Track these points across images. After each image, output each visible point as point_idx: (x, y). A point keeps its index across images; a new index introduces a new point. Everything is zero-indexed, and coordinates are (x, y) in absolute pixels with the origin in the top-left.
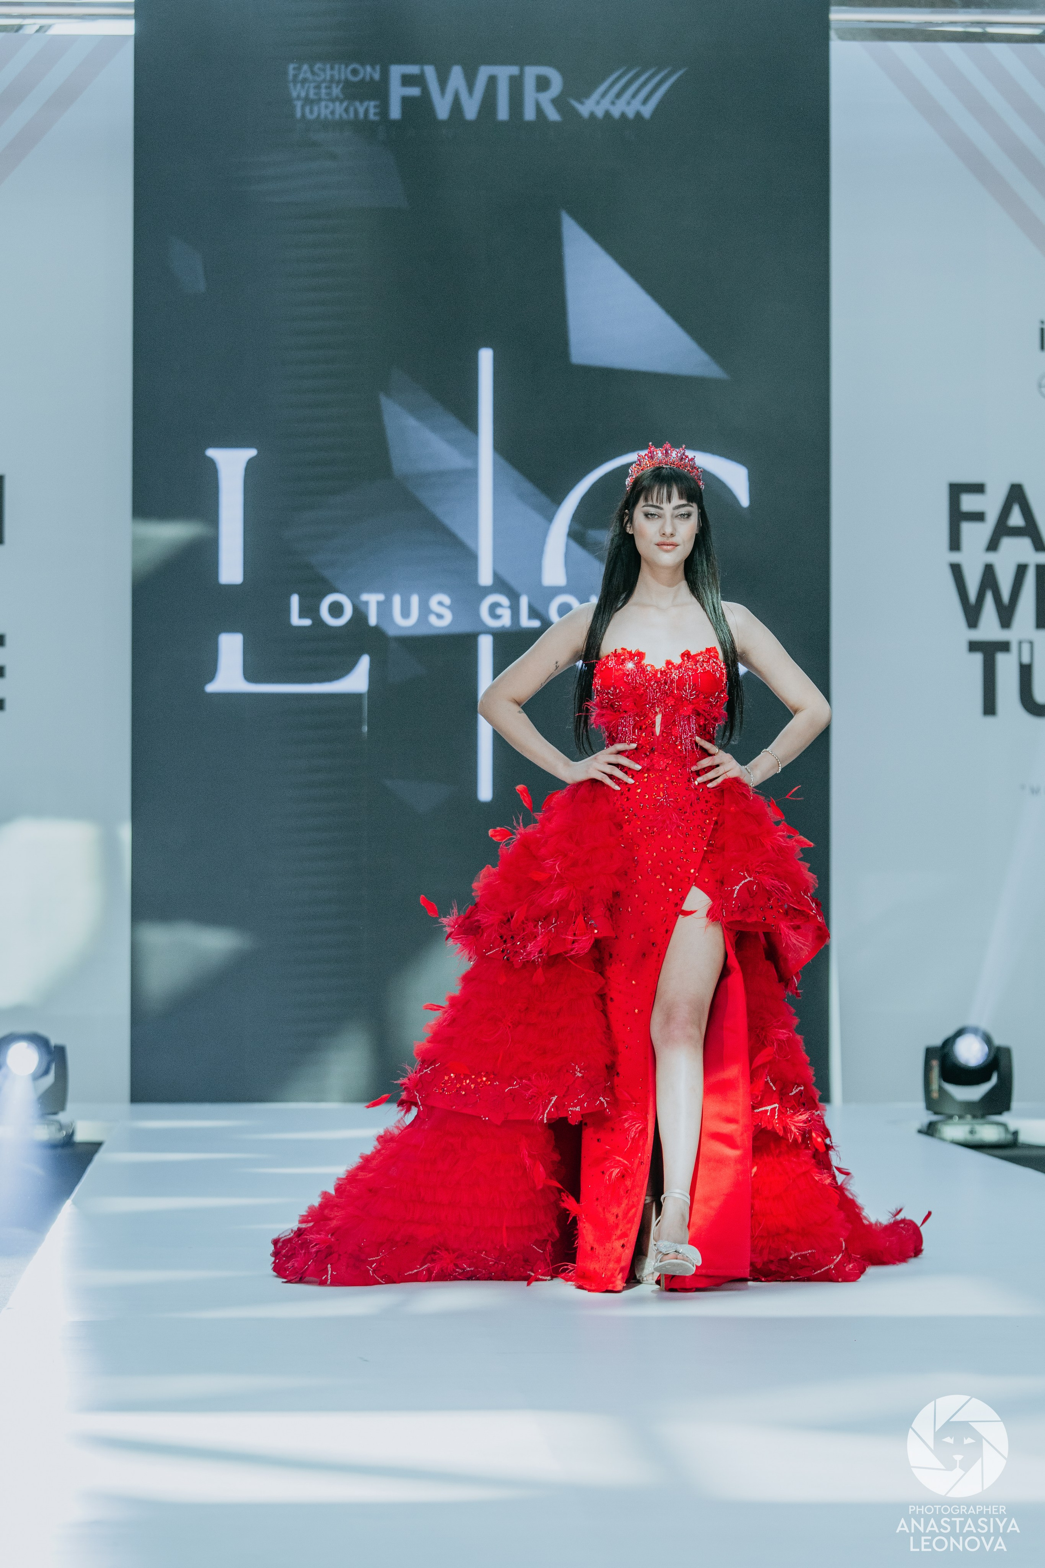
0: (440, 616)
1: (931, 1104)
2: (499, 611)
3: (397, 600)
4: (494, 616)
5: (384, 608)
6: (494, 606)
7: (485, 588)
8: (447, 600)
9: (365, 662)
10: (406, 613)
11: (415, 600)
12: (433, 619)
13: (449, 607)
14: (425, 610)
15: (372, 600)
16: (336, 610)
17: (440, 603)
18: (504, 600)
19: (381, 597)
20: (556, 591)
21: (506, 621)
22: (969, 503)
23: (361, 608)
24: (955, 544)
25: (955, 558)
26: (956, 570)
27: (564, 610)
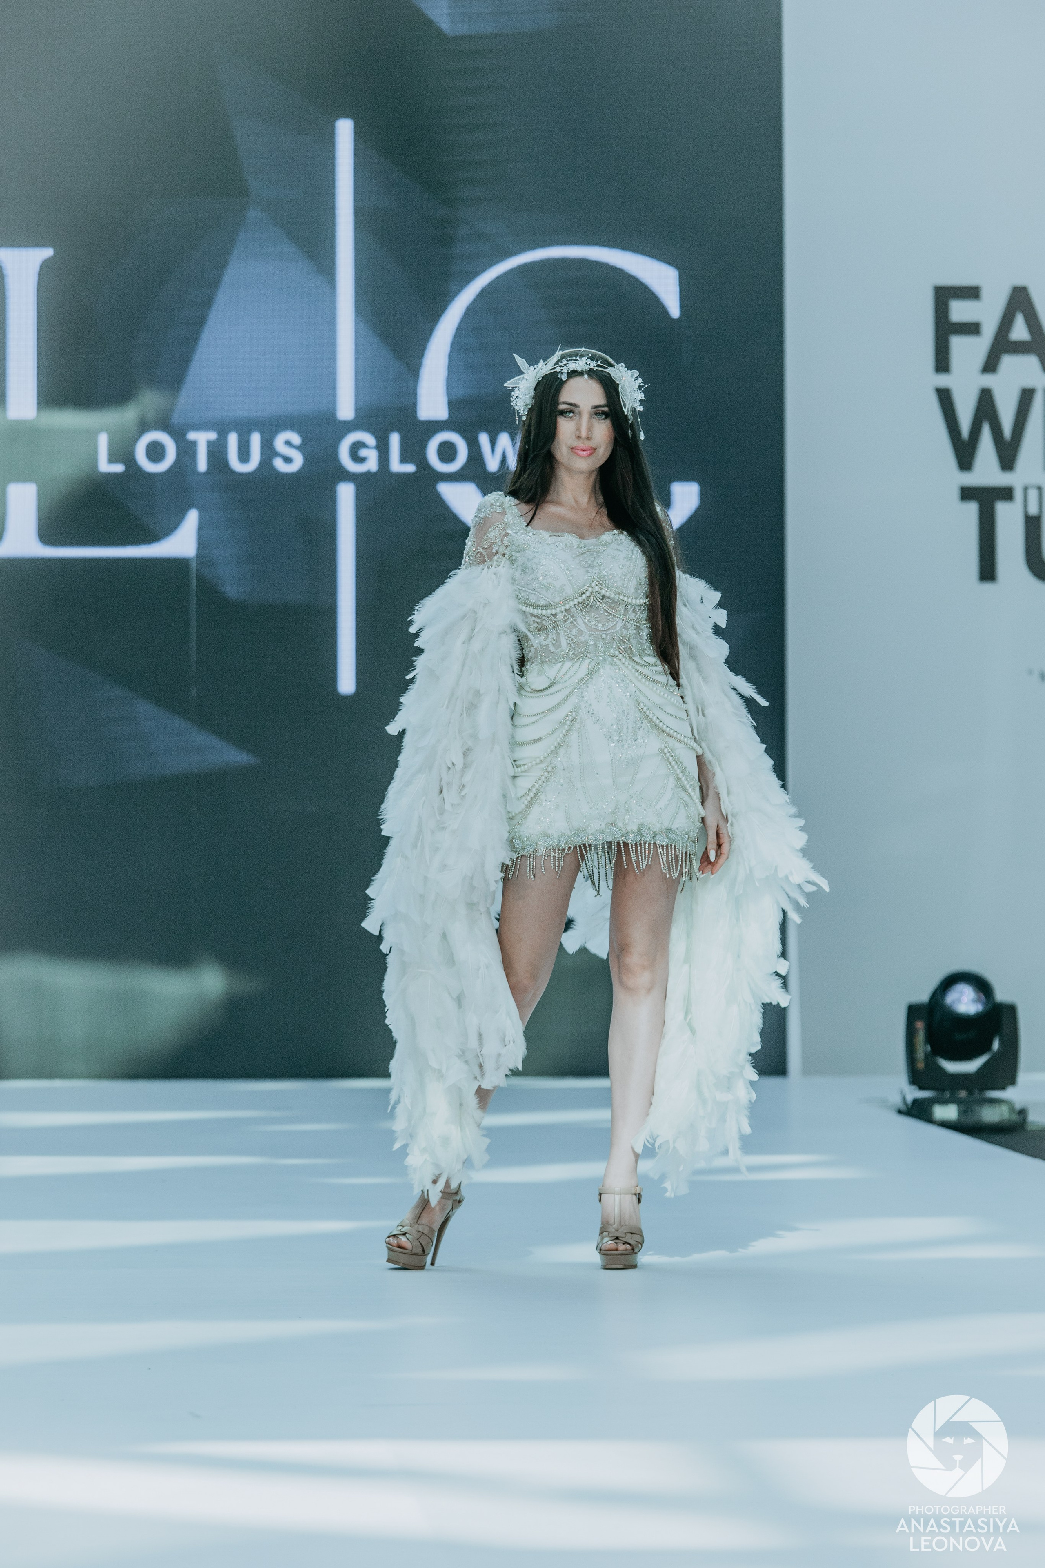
0: (288, 460)
1: (916, 1078)
2: (363, 453)
3: (233, 440)
4: (357, 459)
5: (217, 450)
6: (357, 447)
7: (346, 423)
8: (296, 439)
9: (192, 518)
10: (244, 456)
11: (256, 440)
12: (279, 464)
13: (298, 448)
14: (268, 450)
16: (155, 452)
17: (288, 443)
18: (369, 439)
19: (212, 436)
20: (436, 426)
21: (372, 464)
22: (960, 311)
23: (187, 450)
24: (942, 364)
25: (943, 380)
26: (945, 397)
27: (447, 452)
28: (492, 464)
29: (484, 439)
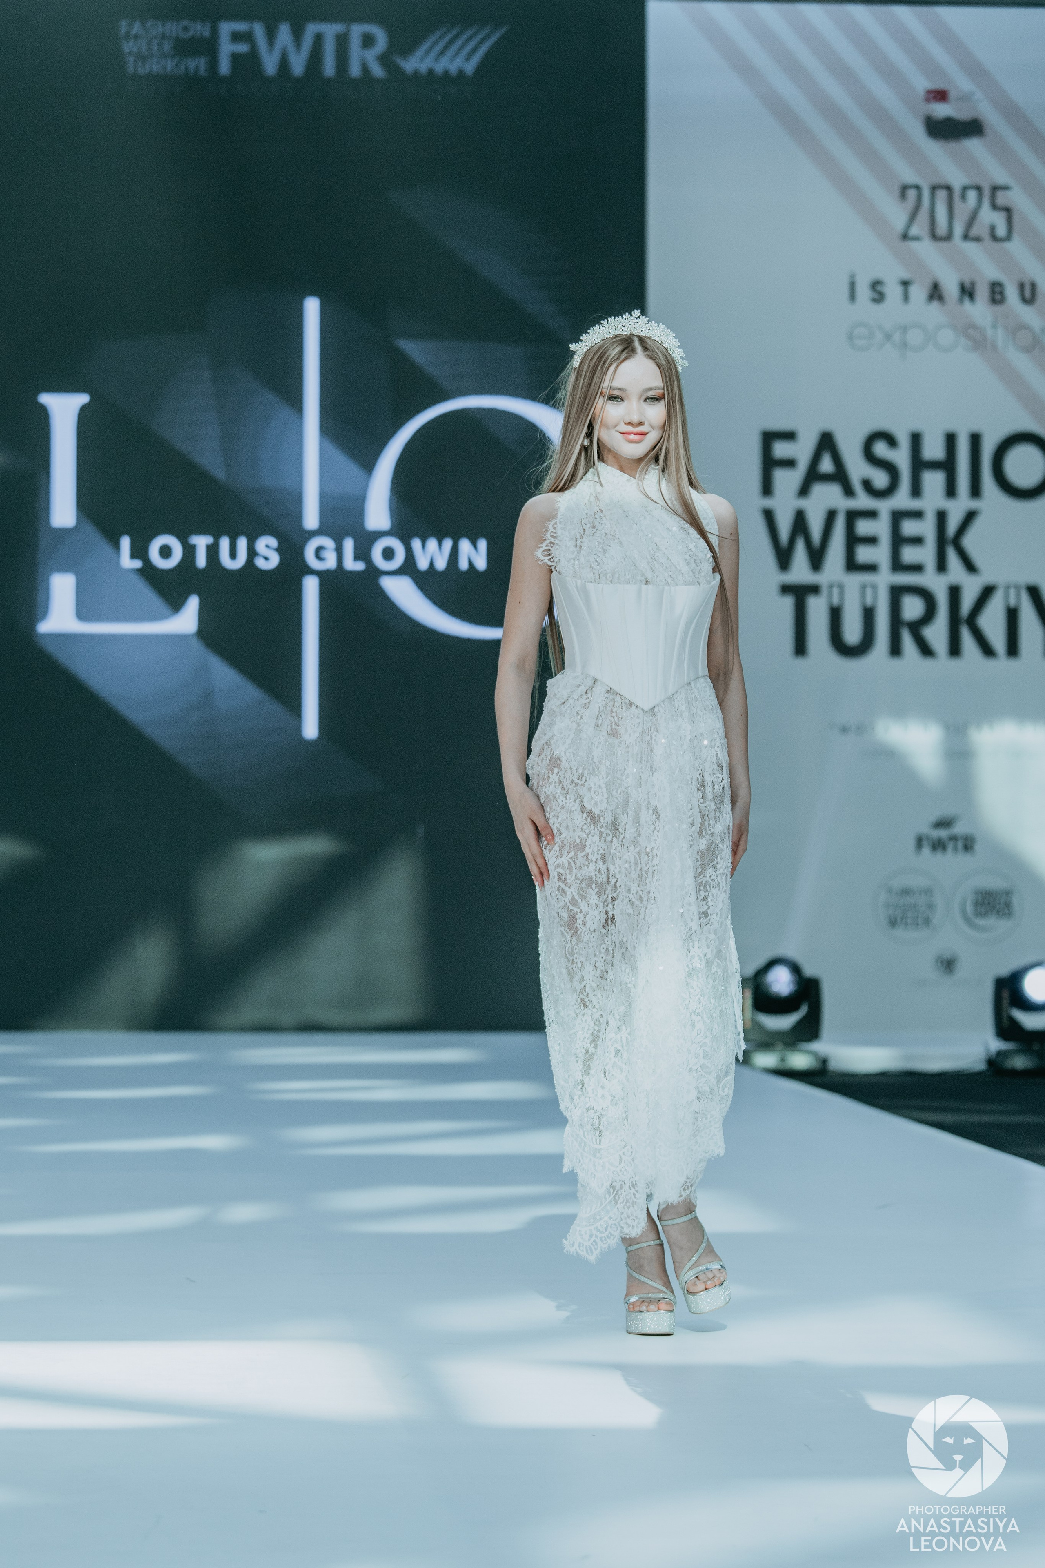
0: (266, 559)
2: (325, 554)
3: (225, 544)
4: (320, 558)
5: (213, 551)
6: (319, 551)
7: (311, 531)
8: (273, 542)
9: (193, 604)
10: (233, 555)
11: (242, 544)
12: (260, 563)
13: (275, 550)
14: (252, 553)
15: (201, 542)
16: (166, 552)
17: (267, 546)
18: (328, 543)
19: (209, 540)
20: (378, 535)
21: (330, 562)
22: (781, 450)
23: (189, 551)
24: (767, 489)
25: (768, 503)
26: (769, 516)
27: (388, 554)
28: (423, 564)
29: (416, 544)
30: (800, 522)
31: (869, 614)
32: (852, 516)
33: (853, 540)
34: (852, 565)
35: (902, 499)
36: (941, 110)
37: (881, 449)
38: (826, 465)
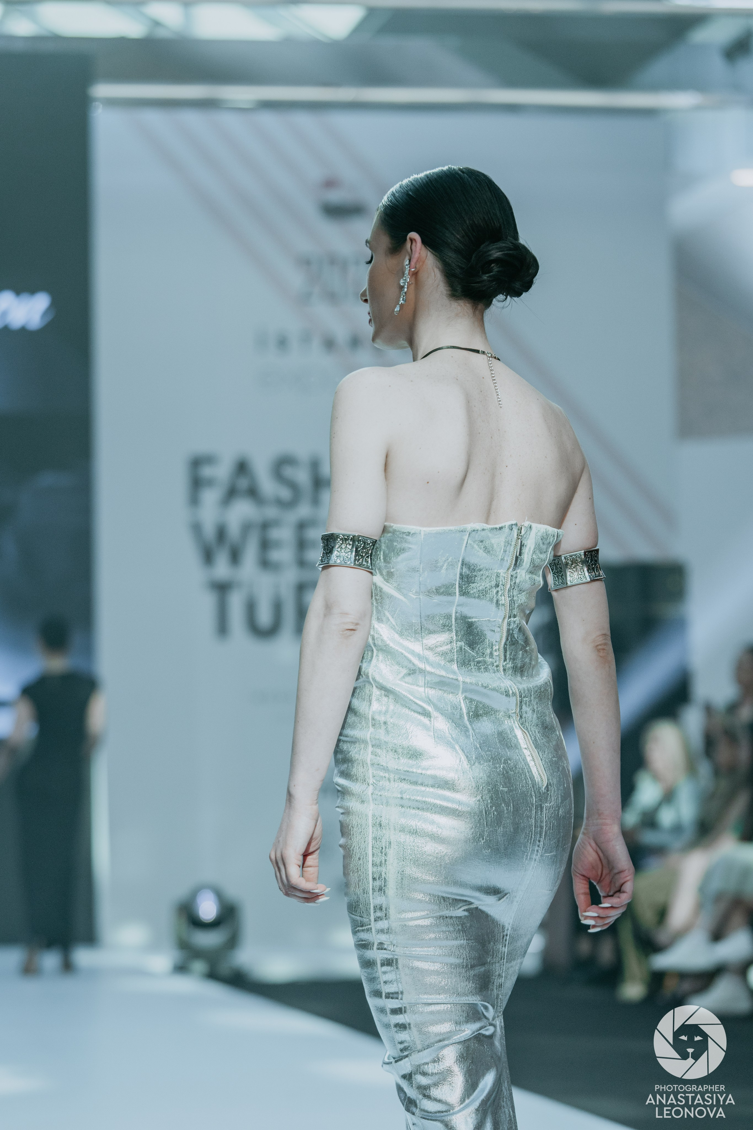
22: (207, 471)
24: (195, 500)
25: (195, 515)
30: (221, 533)
31: (278, 608)
32: (265, 526)
33: (265, 545)
34: (265, 564)
35: (304, 511)
36: (335, 197)
37: (288, 472)
38: (243, 483)
